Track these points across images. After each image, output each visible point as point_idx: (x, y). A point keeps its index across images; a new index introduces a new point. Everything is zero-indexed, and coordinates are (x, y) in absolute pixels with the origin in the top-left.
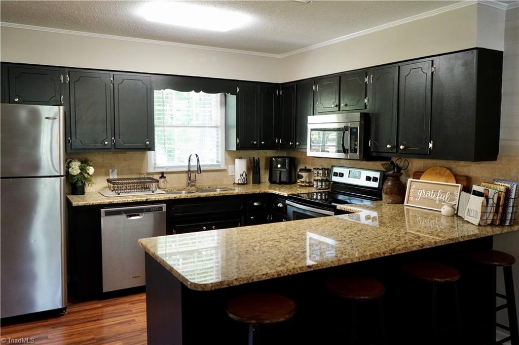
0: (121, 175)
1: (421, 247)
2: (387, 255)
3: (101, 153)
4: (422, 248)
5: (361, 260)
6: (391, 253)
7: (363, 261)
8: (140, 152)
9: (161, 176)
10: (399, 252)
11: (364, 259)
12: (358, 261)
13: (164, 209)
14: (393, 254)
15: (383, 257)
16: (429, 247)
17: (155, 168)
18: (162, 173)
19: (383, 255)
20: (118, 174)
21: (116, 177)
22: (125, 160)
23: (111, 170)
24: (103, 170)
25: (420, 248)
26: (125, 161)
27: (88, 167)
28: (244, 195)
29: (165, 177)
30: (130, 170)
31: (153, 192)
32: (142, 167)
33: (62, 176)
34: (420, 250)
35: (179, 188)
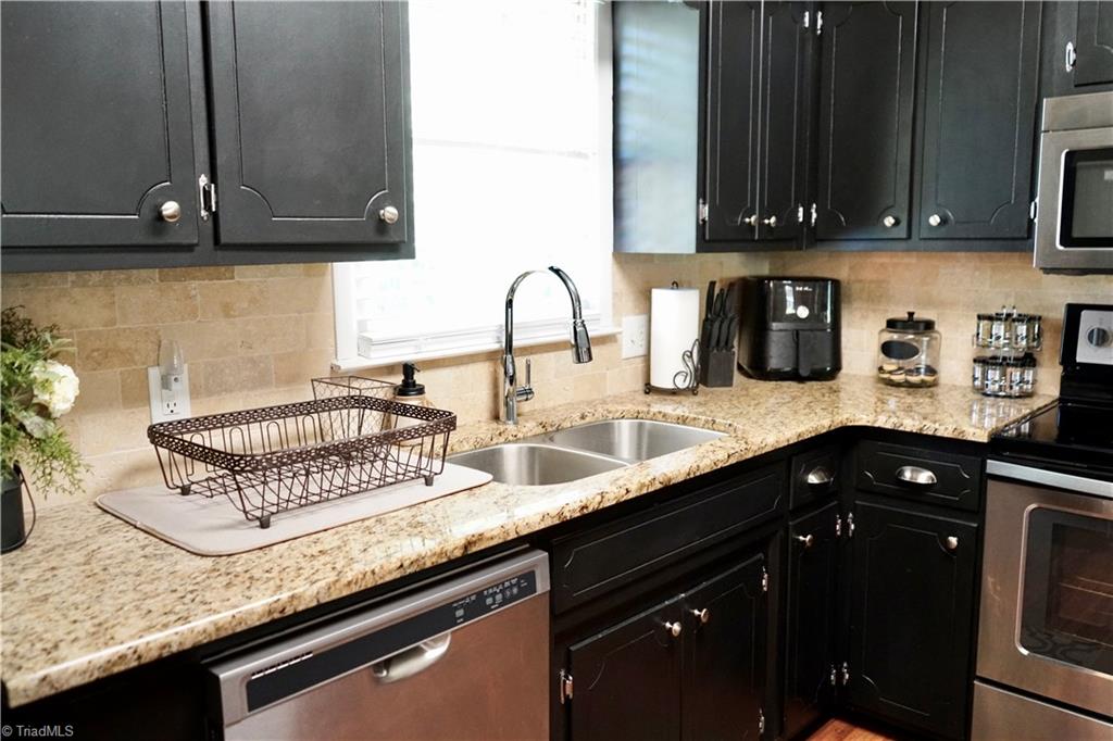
0: (210, 393)
3: (96, 277)
8: (300, 267)
13: (542, 579)
17: (367, 343)
18: (408, 369)
20: (195, 393)
21: (185, 411)
22: (227, 310)
23: (154, 374)
26: (227, 315)
27: (38, 371)
29: (421, 390)
30: (252, 361)
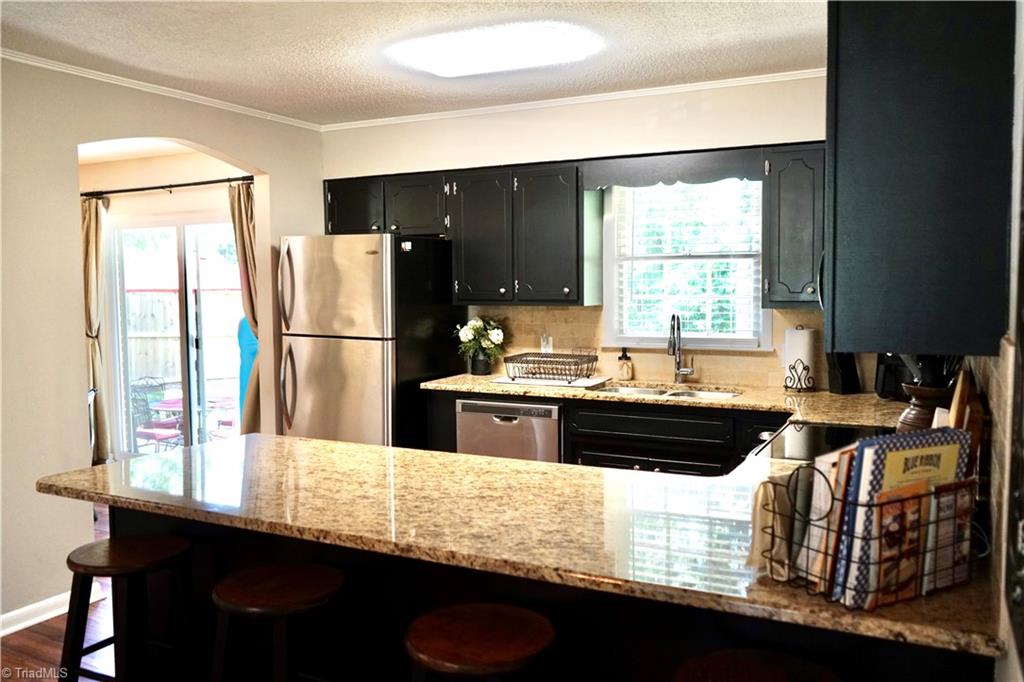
0: (559, 347)
1: (402, 550)
2: (307, 537)
4: (404, 555)
5: (249, 528)
6: (318, 538)
7: (252, 532)
9: (620, 354)
10: (338, 542)
11: (255, 528)
12: (243, 527)
13: (555, 415)
14: (321, 540)
15: (296, 539)
16: (428, 559)
18: (627, 350)
19: (297, 535)
20: (554, 347)
21: (550, 351)
22: (566, 321)
23: (542, 338)
24: (532, 337)
25: (397, 553)
27: (493, 331)
28: (728, 410)
29: (629, 359)
31: (570, 383)
32: (594, 335)
33: (387, 339)
34: (400, 557)
35: (651, 383)
